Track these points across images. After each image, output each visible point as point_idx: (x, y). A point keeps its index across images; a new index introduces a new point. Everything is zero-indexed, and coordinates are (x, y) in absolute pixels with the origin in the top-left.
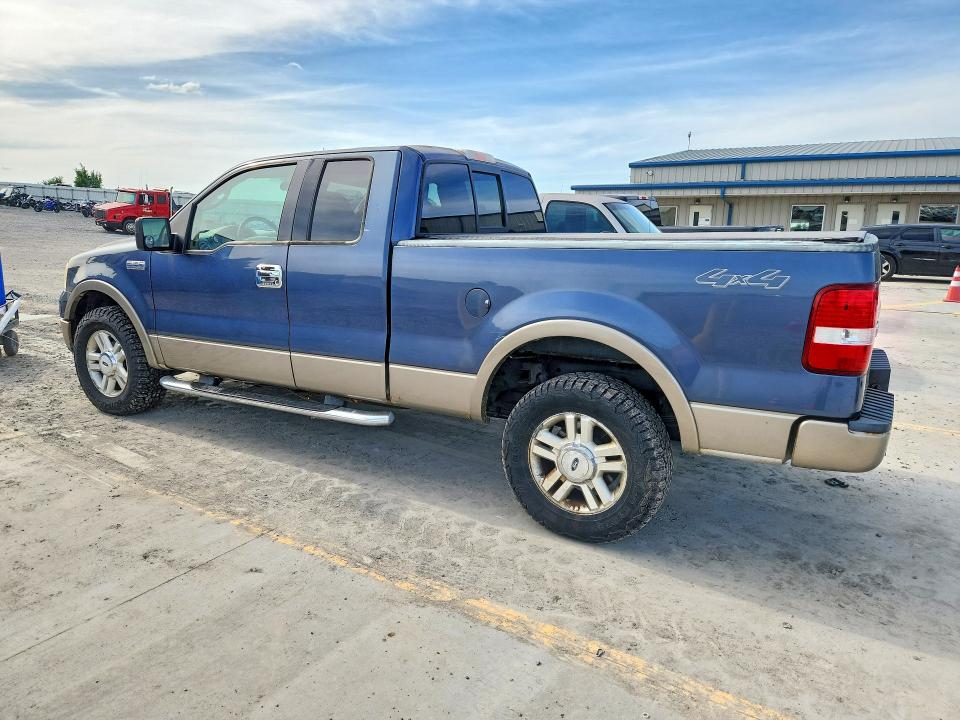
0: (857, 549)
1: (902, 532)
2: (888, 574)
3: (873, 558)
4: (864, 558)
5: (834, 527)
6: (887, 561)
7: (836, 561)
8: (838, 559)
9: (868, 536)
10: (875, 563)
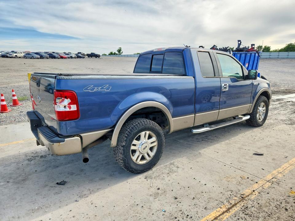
0: (40, 164)
1: (29, 177)
2: (29, 162)
3: (35, 164)
4: (37, 163)
5: (50, 167)
6: (31, 165)
7: (43, 159)
8: (43, 160)
9: (39, 169)
10: (34, 163)
